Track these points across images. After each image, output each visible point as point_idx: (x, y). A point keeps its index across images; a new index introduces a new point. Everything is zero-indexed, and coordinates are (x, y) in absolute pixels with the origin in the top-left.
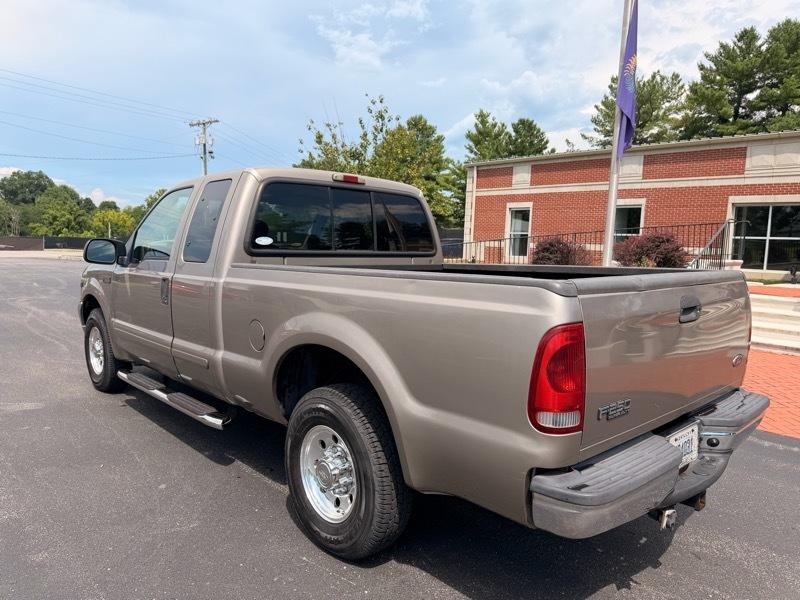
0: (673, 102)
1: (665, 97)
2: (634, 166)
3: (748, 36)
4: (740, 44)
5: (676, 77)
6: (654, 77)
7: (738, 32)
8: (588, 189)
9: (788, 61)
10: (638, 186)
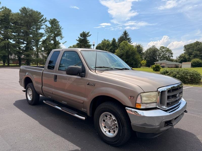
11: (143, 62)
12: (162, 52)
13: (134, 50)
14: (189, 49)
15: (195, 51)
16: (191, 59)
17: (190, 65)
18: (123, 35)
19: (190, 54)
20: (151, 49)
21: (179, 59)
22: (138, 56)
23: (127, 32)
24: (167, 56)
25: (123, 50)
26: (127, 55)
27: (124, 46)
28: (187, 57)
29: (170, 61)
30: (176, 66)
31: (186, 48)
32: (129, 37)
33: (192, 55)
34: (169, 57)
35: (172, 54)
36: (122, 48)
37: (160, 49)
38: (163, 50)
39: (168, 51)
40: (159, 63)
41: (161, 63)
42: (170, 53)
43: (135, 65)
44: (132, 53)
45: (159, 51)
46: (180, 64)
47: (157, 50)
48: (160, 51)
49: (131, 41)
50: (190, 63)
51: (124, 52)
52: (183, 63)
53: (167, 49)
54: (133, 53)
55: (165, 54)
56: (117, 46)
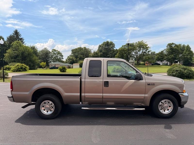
11: (43, 63)
12: (54, 54)
13: (30, 52)
14: (75, 53)
15: (80, 54)
16: (77, 61)
17: (79, 66)
18: (14, 34)
19: (76, 57)
20: (43, 51)
21: (69, 61)
22: (35, 58)
23: (18, 32)
24: (58, 58)
25: (17, 50)
26: (23, 56)
27: (18, 47)
28: (75, 59)
29: (62, 62)
30: (69, 67)
31: (73, 52)
32: (21, 37)
33: (78, 57)
34: (60, 59)
35: (63, 56)
36: (15, 48)
37: (52, 52)
38: (55, 52)
39: (59, 53)
40: (53, 64)
41: (55, 65)
42: (61, 55)
43: (32, 67)
44: (28, 54)
45: (51, 53)
46: (72, 65)
47: (50, 52)
48: (53, 53)
49: (24, 42)
50: (79, 64)
51: (18, 53)
52: (74, 64)
53: (58, 51)
54: (30, 54)
55: (57, 56)
56: (6, 46)
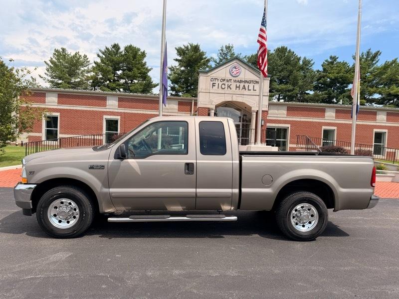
0: (86, 68)
1: (82, 65)
2: (114, 102)
3: (116, 47)
4: (113, 49)
5: (85, 56)
6: (76, 54)
7: (113, 44)
8: (92, 109)
9: (133, 62)
10: (116, 111)
